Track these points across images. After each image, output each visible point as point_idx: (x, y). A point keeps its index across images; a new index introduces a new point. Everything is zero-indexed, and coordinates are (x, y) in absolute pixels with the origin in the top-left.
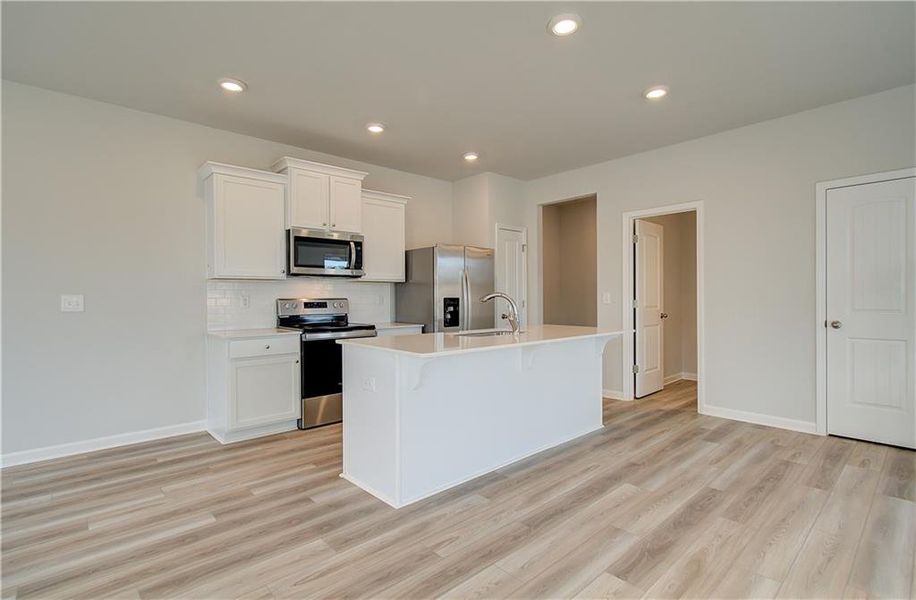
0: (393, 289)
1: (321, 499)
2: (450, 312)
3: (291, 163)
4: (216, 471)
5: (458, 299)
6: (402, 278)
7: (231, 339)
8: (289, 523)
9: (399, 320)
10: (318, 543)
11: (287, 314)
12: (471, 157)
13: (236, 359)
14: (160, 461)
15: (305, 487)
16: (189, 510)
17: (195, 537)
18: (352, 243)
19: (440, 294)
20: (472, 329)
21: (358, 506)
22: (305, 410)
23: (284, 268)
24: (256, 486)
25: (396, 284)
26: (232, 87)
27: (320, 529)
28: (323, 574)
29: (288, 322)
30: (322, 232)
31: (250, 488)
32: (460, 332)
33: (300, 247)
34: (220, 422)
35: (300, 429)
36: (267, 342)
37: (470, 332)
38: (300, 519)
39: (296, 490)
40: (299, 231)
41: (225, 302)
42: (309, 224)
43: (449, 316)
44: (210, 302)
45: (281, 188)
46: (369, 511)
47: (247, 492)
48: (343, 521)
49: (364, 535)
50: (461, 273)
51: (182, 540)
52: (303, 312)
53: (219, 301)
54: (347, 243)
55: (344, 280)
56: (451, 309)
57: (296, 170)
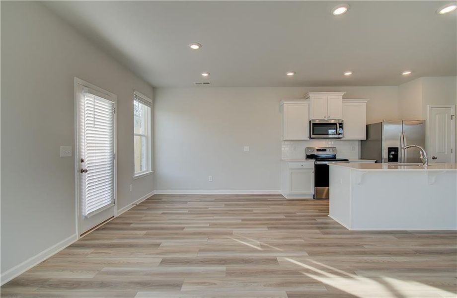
0: (360, 143)
1: (319, 220)
2: (392, 155)
3: (311, 95)
4: (285, 205)
5: (398, 148)
6: (365, 138)
7: (289, 162)
8: (308, 224)
9: (363, 157)
10: (318, 231)
11: (309, 154)
12: (407, 73)
13: (292, 169)
14: (269, 200)
15: (315, 216)
16: (277, 213)
17: (280, 220)
18: (338, 124)
19: (385, 146)
20: (407, 162)
21: (334, 226)
22: (316, 191)
23: (309, 136)
24: (298, 212)
25: (362, 141)
26: (291, 74)
27: (319, 228)
28: (318, 238)
29: (309, 157)
30: (324, 120)
31: (295, 212)
32: (399, 164)
33: (315, 127)
34: (285, 191)
35: (314, 198)
36: (301, 164)
37: (406, 164)
38: (312, 224)
39: (311, 216)
40: (315, 121)
41: (288, 149)
42: (319, 117)
43: (392, 157)
44: (283, 149)
45: (307, 104)
46: (338, 228)
47: (295, 213)
48: (327, 228)
49: (335, 234)
50: (400, 134)
51: (276, 220)
52: (316, 153)
53: (286, 149)
54: (335, 124)
55: (334, 139)
56: (393, 153)
57: (313, 97)
